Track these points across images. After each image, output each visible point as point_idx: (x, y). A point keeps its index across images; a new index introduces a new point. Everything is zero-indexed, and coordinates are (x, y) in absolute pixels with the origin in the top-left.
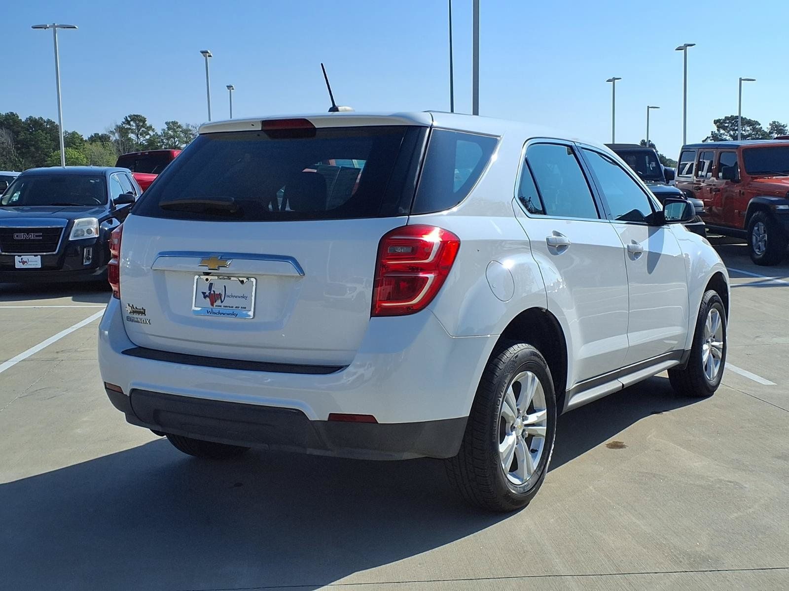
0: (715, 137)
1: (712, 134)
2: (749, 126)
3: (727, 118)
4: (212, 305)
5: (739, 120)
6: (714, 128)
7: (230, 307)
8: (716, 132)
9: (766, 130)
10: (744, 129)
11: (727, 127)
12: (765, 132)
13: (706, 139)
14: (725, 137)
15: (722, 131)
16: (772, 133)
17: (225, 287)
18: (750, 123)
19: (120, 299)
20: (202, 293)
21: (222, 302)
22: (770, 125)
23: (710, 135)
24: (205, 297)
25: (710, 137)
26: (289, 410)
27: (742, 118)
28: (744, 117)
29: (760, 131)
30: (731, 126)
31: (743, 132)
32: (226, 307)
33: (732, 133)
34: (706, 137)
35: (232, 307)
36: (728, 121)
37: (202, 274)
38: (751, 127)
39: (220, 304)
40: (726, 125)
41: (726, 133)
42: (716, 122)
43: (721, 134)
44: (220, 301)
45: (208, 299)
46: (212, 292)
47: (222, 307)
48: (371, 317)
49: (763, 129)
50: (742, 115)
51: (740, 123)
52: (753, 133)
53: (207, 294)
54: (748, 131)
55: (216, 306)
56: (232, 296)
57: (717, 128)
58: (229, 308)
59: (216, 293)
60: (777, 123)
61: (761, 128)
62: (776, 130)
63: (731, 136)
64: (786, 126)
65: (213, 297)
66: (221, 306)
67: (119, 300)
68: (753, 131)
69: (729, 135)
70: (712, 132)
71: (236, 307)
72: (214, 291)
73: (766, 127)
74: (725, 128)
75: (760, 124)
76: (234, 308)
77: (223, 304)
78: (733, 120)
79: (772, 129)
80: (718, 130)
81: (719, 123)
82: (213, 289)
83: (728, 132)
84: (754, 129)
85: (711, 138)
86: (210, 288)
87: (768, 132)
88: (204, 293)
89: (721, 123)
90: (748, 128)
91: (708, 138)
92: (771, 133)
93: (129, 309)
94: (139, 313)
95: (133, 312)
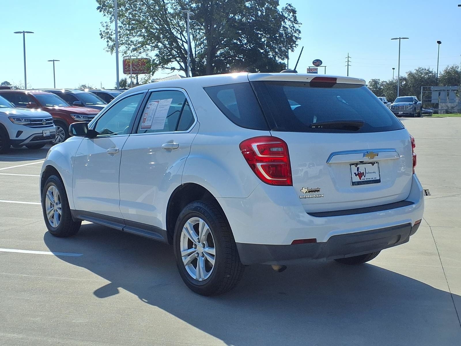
4: (360, 179)
17: (365, 168)
19: (292, 186)
20: (354, 173)
21: (365, 177)
24: (356, 175)
35: (370, 179)
44: (364, 176)
45: (358, 176)
46: (359, 172)
53: (357, 173)
56: (369, 173)
65: (360, 175)
66: (364, 179)
72: (360, 171)
77: (365, 178)
86: (358, 171)
88: (355, 173)
93: (304, 190)
94: (315, 191)
95: (309, 192)
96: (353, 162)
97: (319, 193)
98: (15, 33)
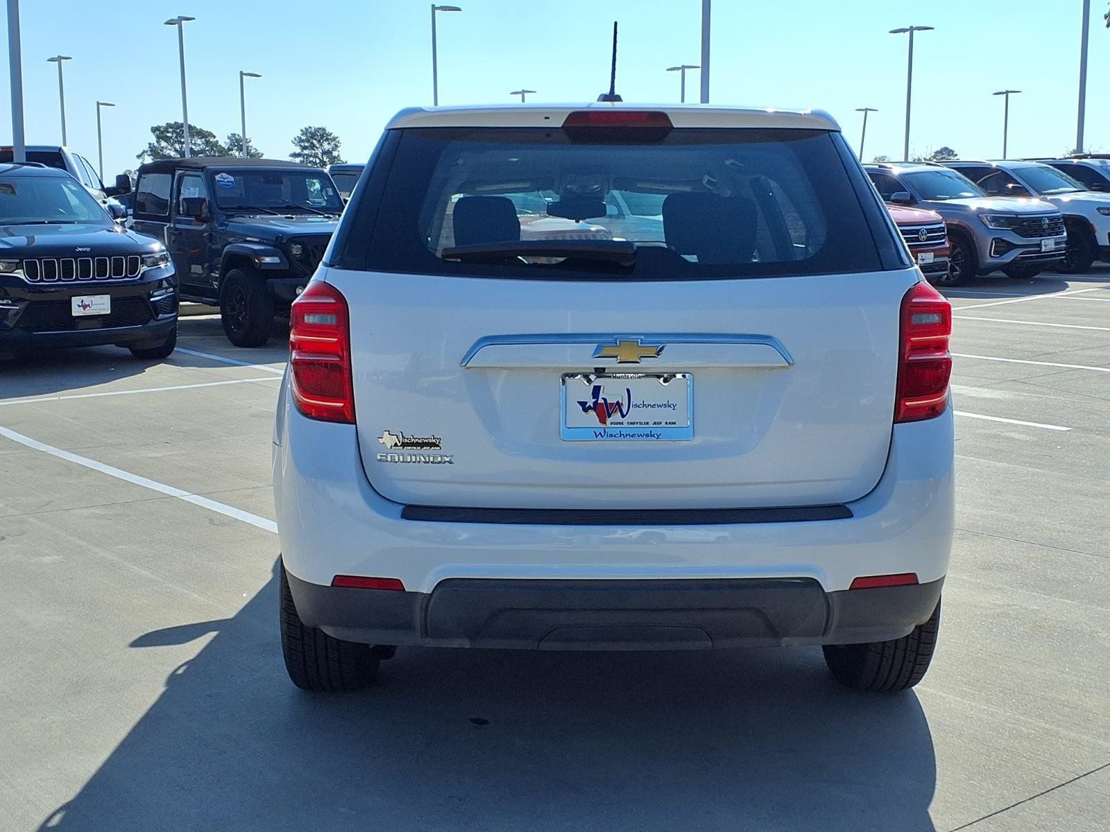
0: (153, 151)
1: (150, 147)
2: (201, 138)
3: (169, 126)
4: (603, 421)
5: (185, 129)
6: (153, 139)
7: (641, 423)
8: (156, 144)
9: (223, 145)
10: (193, 142)
11: (171, 137)
12: (222, 147)
13: (143, 153)
14: (168, 152)
15: (163, 144)
16: (232, 150)
17: (628, 390)
18: (201, 134)
19: (355, 423)
20: (579, 402)
21: (624, 416)
22: (229, 138)
23: (147, 148)
24: (586, 409)
25: (147, 151)
26: (789, 581)
27: (190, 126)
28: (192, 125)
29: (216, 146)
30: (176, 137)
31: (193, 147)
32: (631, 423)
33: (177, 146)
34: (142, 151)
35: (647, 423)
36: (171, 130)
37: (593, 371)
38: (203, 140)
39: (621, 420)
40: (169, 135)
41: (169, 147)
42: (154, 130)
43: (163, 148)
44: (619, 414)
45: (592, 413)
46: (601, 401)
47: (625, 425)
48: (894, 423)
49: (220, 143)
50: (189, 123)
51: (186, 133)
52: (207, 149)
53: (591, 402)
54: (200, 145)
55: (611, 423)
56: (644, 405)
57: (155, 139)
58: (639, 425)
59: (608, 402)
60: (237, 137)
61: (217, 141)
62: (237, 146)
63: (176, 150)
64: (250, 141)
65: (604, 410)
66: (621, 423)
67: (354, 426)
68: (206, 146)
69: (173, 150)
70: (150, 144)
71: (655, 423)
72: (604, 399)
73: (223, 141)
74: (167, 139)
75: (214, 137)
76: (651, 425)
77: (625, 420)
78: (177, 127)
79: (231, 145)
80: (158, 142)
81: (160, 133)
82: (601, 395)
83: (172, 145)
84: (207, 143)
85: (149, 153)
86: (596, 396)
87: (226, 148)
88: (583, 404)
89: (162, 132)
90: (199, 142)
91: (144, 152)
92: (230, 149)
93: (389, 441)
94: (422, 445)
95: (404, 445)
96: (582, 368)
97: (433, 450)
98: (890, 32)
